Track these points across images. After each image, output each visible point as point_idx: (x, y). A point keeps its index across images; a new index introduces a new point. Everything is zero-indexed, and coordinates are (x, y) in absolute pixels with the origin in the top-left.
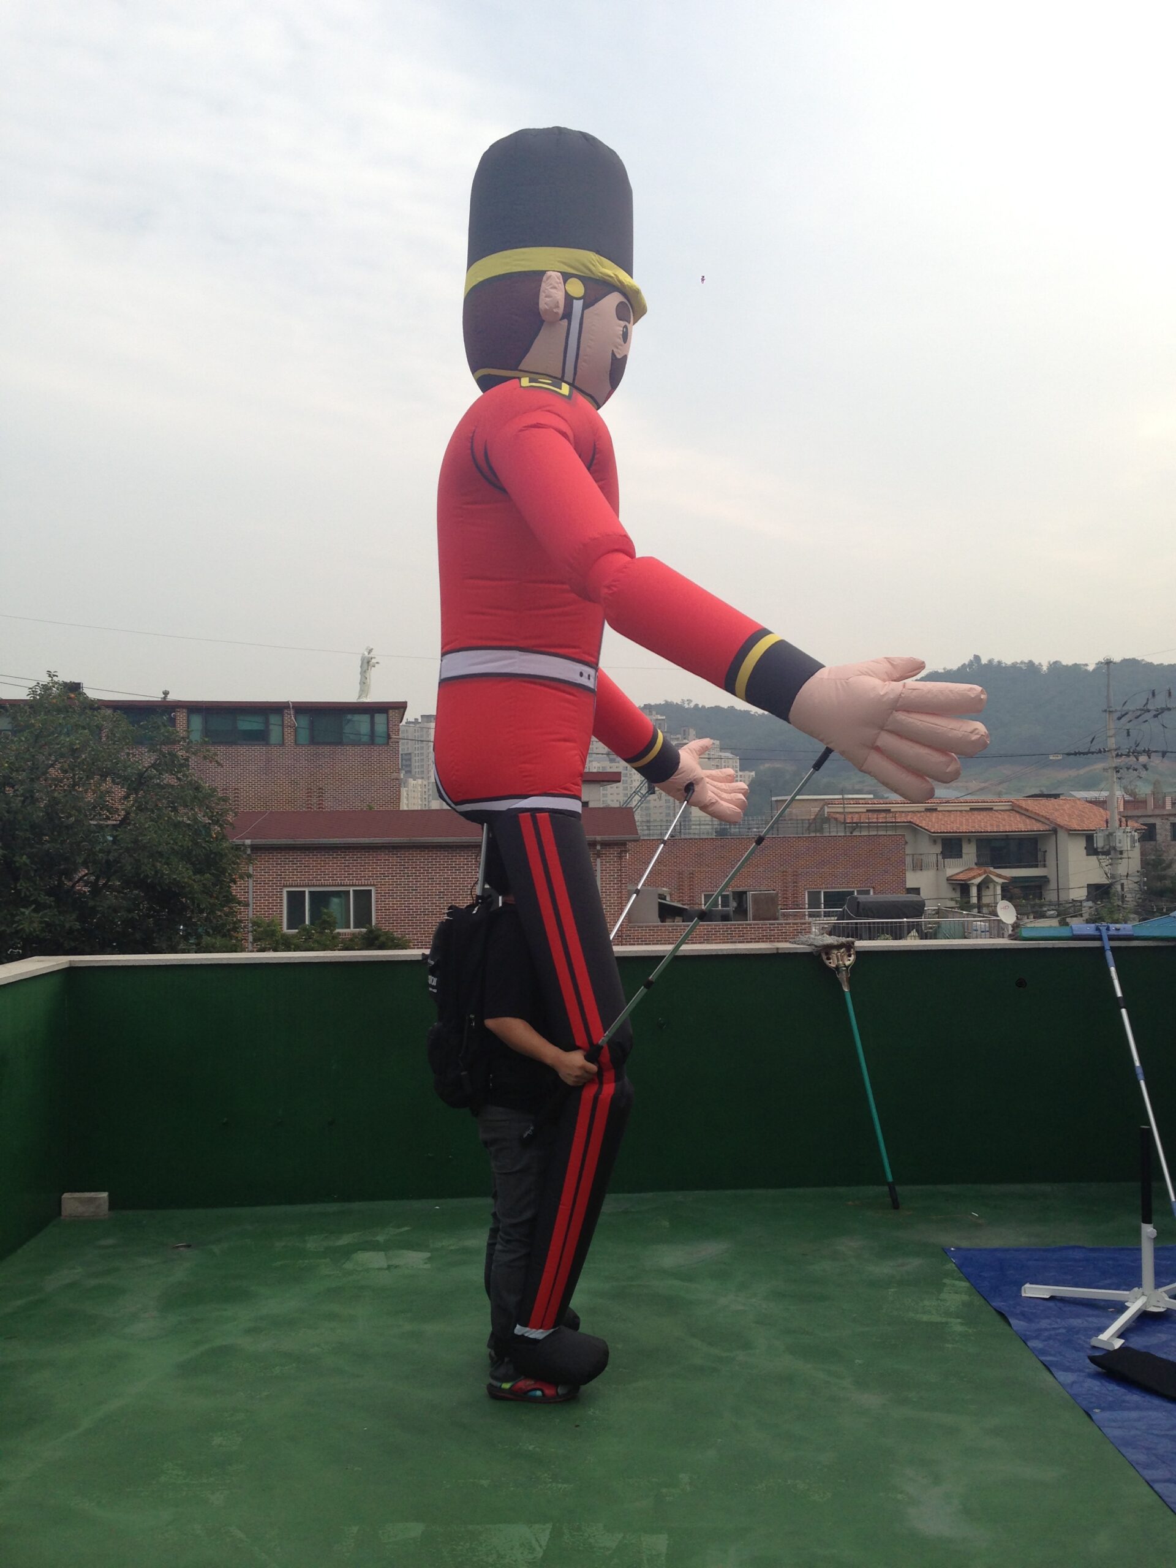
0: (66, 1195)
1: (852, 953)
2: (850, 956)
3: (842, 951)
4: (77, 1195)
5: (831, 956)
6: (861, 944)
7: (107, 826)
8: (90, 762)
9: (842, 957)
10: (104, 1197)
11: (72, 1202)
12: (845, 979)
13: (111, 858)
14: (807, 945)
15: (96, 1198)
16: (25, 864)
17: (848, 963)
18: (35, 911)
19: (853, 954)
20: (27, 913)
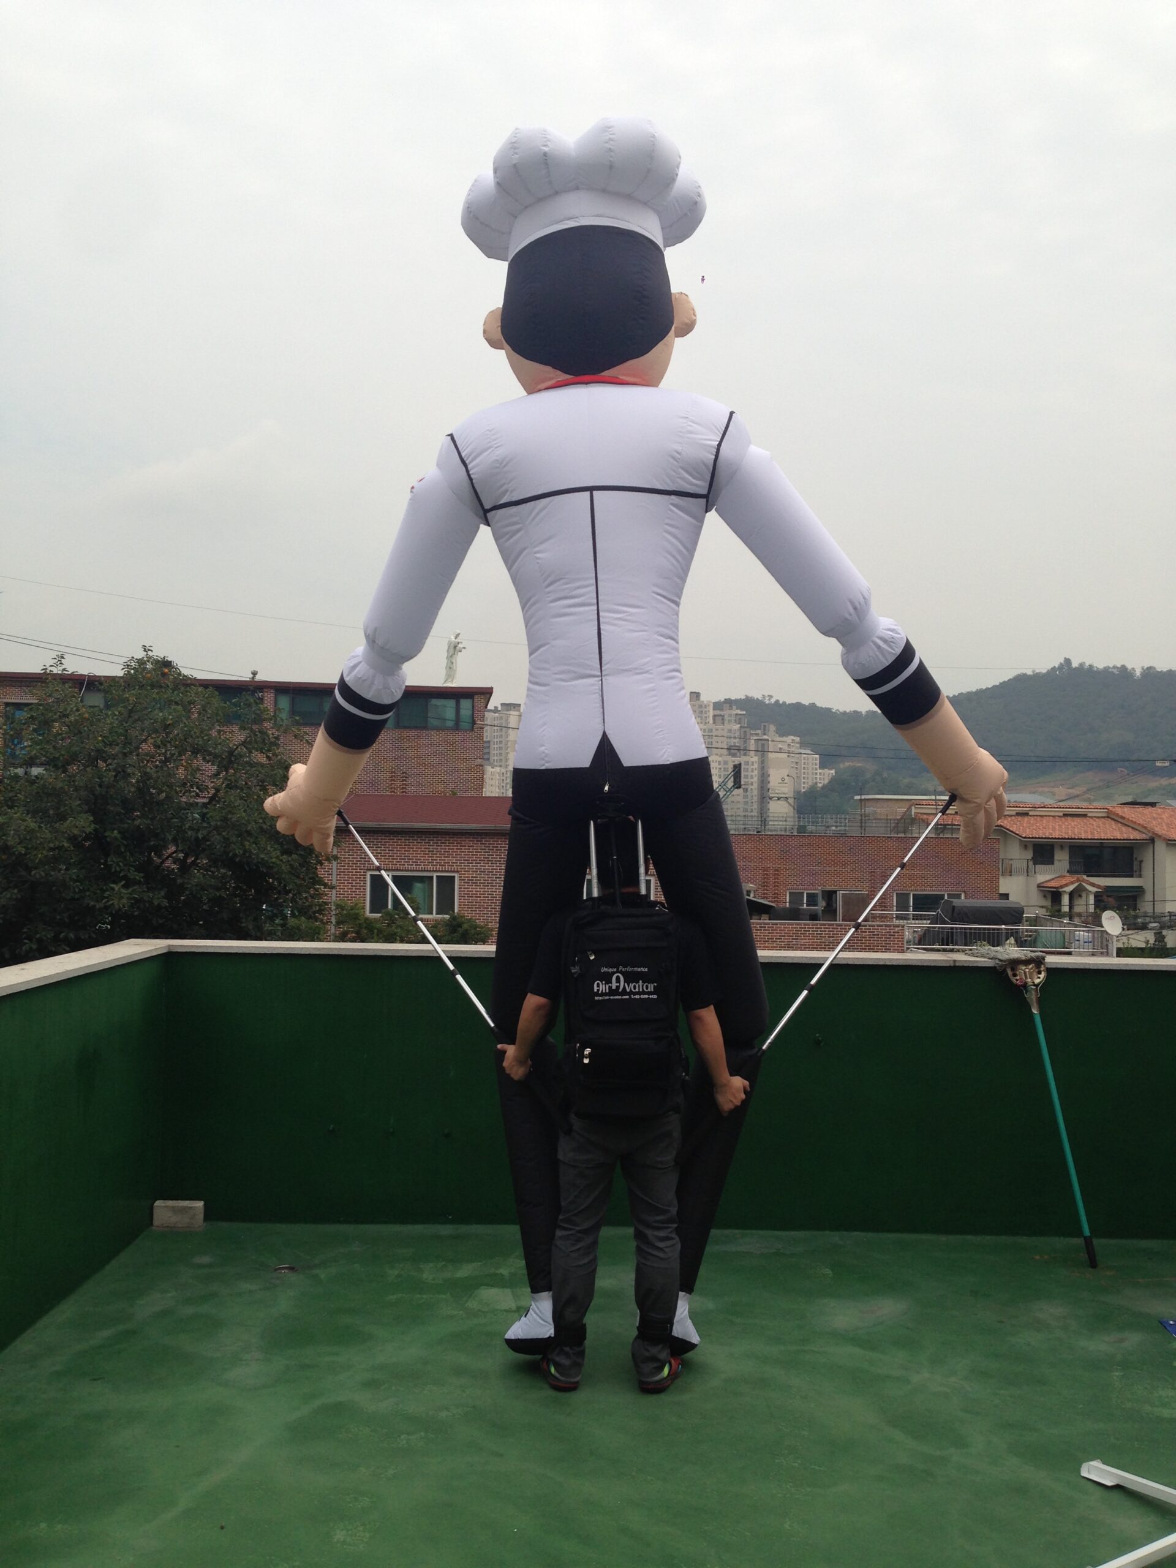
0: (158, 1203)
1: (1042, 969)
2: (1040, 973)
3: (1030, 966)
4: (170, 1203)
5: (1018, 973)
6: (1051, 960)
7: (197, 803)
8: (183, 738)
9: (1031, 974)
10: (199, 1206)
11: (165, 1211)
12: (1034, 999)
13: (200, 836)
14: (989, 958)
15: (191, 1207)
16: (116, 838)
17: (1037, 981)
18: (125, 886)
19: (1043, 971)
20: (117, 889)
